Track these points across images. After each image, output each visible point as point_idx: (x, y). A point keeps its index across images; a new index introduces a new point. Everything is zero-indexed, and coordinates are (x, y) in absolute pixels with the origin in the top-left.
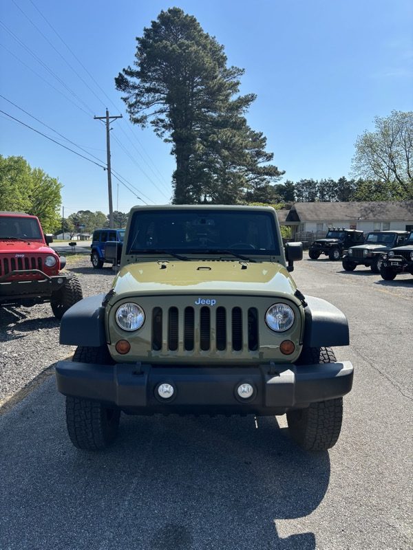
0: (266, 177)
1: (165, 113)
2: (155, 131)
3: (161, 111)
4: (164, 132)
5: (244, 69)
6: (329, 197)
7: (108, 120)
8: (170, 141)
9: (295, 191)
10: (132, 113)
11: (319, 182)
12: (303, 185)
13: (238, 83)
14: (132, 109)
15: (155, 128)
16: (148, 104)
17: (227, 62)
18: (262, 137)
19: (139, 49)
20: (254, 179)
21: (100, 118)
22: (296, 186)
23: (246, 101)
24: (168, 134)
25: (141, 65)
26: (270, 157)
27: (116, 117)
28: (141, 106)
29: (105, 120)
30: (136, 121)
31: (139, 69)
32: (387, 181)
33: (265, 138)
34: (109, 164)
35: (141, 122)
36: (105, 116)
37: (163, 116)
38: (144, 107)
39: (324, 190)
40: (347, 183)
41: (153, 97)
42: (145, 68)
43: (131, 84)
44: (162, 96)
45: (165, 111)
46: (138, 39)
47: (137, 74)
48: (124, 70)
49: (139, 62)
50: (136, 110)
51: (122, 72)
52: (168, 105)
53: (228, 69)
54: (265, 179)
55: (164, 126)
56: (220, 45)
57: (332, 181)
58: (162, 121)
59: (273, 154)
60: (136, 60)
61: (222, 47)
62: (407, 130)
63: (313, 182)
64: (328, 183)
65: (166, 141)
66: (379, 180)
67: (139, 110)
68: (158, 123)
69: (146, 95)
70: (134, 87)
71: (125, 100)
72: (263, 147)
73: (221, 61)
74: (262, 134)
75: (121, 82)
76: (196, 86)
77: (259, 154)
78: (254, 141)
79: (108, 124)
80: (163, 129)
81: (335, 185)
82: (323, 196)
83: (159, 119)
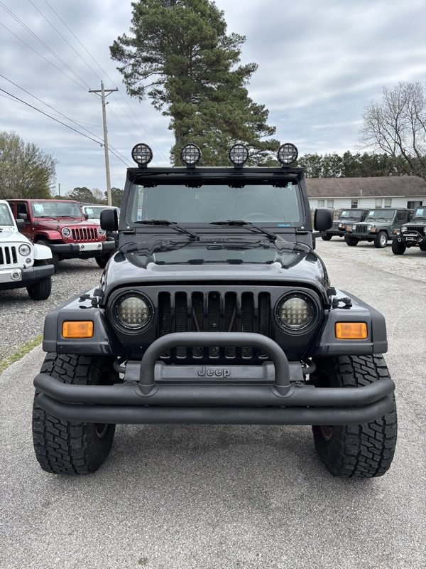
0: (268, 152)
1: (163, 85)
2: (153, 103)
3: (160, 83)
4: (162, 105)
5: (244, 37)
6: (333, 172)
7: (103, 94)
8: (168, 114)
10: (129, 84)
11: (323, 157)
12: (307, 160)
13: (239, 53)
14: (128, 79)
15: (153, 100)
16: (145, 75)
17: (227, 28)
18: (264, 109)
19: (135, 15)
20: (256, 154)
21: (95, 91)
22: (300, 160)
23: (247, 71)
24: (166, 106)
25: (137, 32)
26: (272, 131)
27: (112, 91)
28: (137, 75)
29: (100, 93)
30: (133, 93)
31: (134, 36)
32: (393, 155)
33: (267, 110)
34: (106, 140)
35: (138, 94)
36: (101, 89)
37: (161, 88)
38: (141, 77)
39: (328, 165)
40: (352, 158)
41: (151, 67)
42: (141, 36)
43: (127, 53)
44: (160, 65)
45: (163, 83)
46: (133, 4)
47: (133, 43)
48: (119, 38)
49: (136, 28)
50: (132, 80)
51: (117, 40)
52: (166, 76)
53: (228, 36)
54: (267, 154)
55: (162, 98)
56: (220, 11)
57: (337, 155)
58: (160, 92)
59: (275, 128)
60: (132, 26)
61: (222, 13)
62: (414, 101)
63: (317, 157)
64: (332, 158)
65: (164, 114)
66: (385, 154)
67: (136, 80)
68: (155, 94)
69: (143, 65)
70: (130, 56)
71: (121, 70)
72: (265, 120)
73: (221, 27)
74: (263, 107)
75: (116, 51)
76: (195, 55)
77: (261, 127)
78: (256, 114)
79: (103, 97)
80: (162, 102)
81: (340, 159)
82: (327, 171)
83: (157, 91)
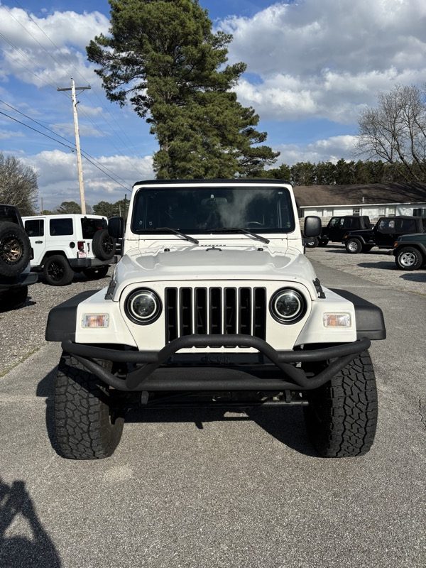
0: (259, 159)
1: (146, 89)
2: (136, 110)
3: (142, 87)
4: (146, 111)
5: (231, 35)
6: (328, 180)
8: (153, 121)
9: (291, 175)
10: (108, 88)
11: (316, 165)
12: (300, 168)
13: (225, 52)
14: (108, 83)
15: (136, 106)
16: (126, 79)
17: (212, 27)
18: (254, 115)
20: (246, 161)
21: (63, 90)
22: (292, 169)
23: (235, 72)
24: (150, 113)
26: (263, 137)
27: (84, 89)
28: (118, 80)
30: (113, 98)
31: (112, 36)
32: (390, 161)
33: (257, 116)
34: (78, 144)
35: (119, 99)
38: (122, 82)
39: (321, 173)
40: (346, 166)
41: (131, 70)
43: (105, 54)
44: (142, 69)
45: (145, 87)
47: (111, 43)
48: (96, 38)
50: (112, 84)
51: (94, 40)
52: (149, 79)
53: (214, 35)
54: (258, 162)
55: (146, 105)
57: (330, 163)
58: (144, 98)
59: (266, 134)
61: (206, 13)
63: (310, 165)
64: (325, 166)
65: (149, 121)
66: (380, 161)
67: (117, 85)
68: (139, 100)
69: (123, 68)
70: (109, 58)
71: (99, 73)
72: (255, 124)
73: (206, 26)
74: (254, 112)
75: (93, 52)
77: (251, 134)
78: (245, 119)
80: (145, 108)
81: (334, 168)
82: (320, 179)
83: (140, 96)
